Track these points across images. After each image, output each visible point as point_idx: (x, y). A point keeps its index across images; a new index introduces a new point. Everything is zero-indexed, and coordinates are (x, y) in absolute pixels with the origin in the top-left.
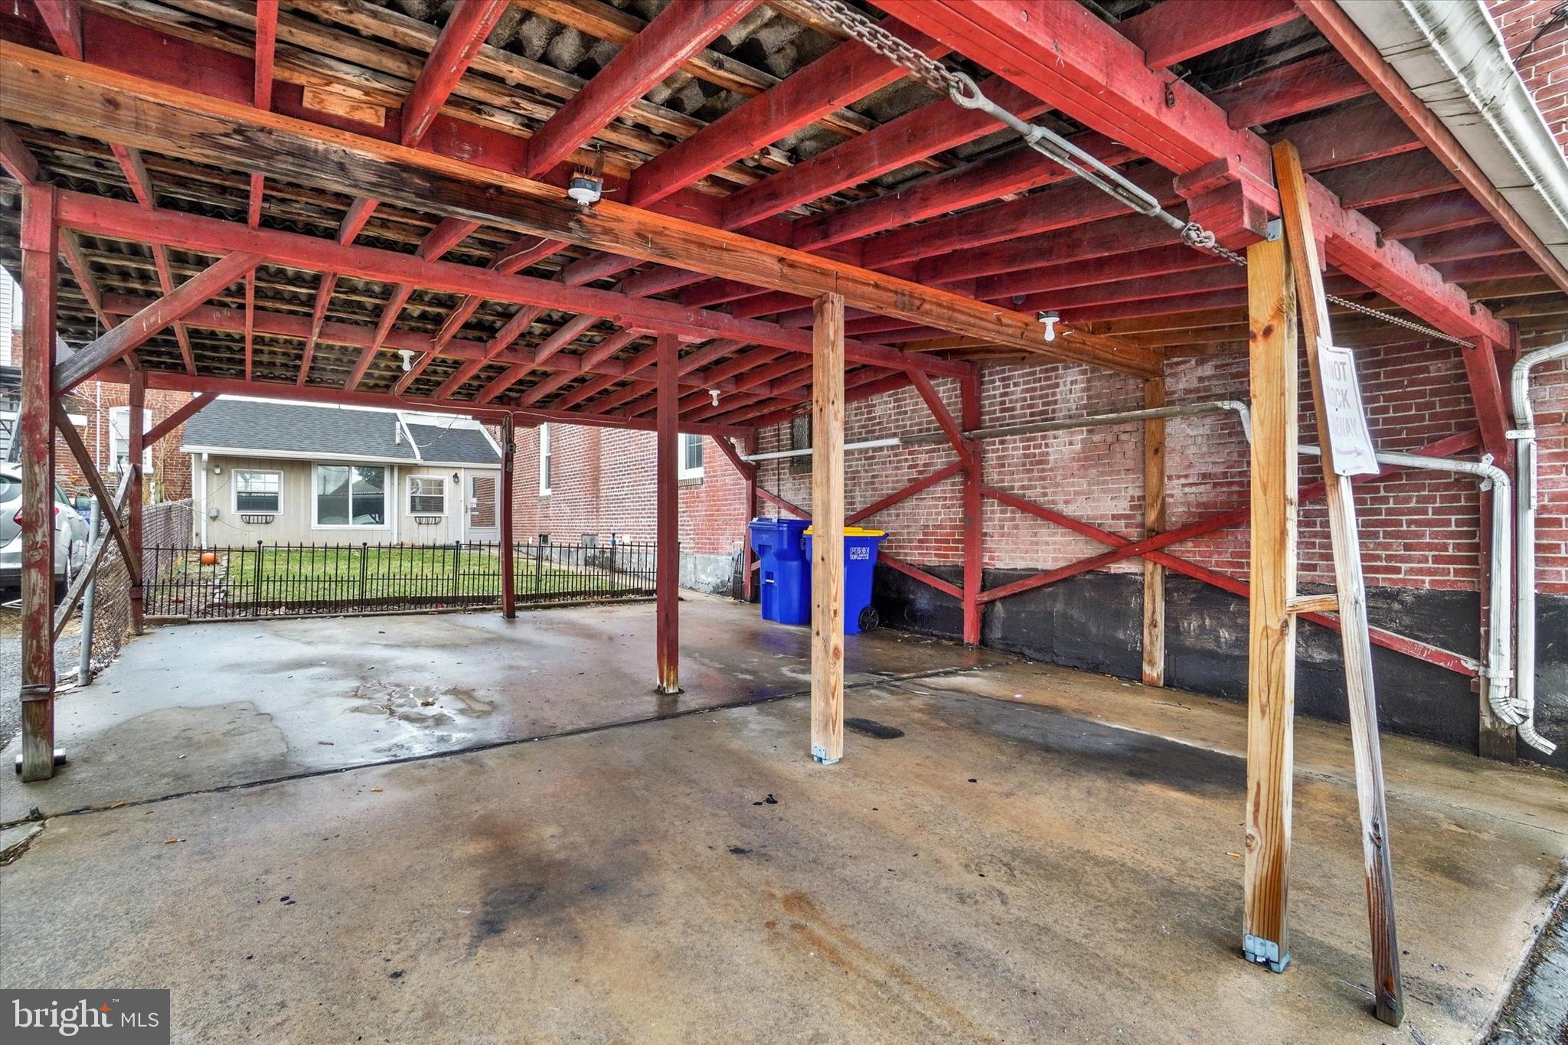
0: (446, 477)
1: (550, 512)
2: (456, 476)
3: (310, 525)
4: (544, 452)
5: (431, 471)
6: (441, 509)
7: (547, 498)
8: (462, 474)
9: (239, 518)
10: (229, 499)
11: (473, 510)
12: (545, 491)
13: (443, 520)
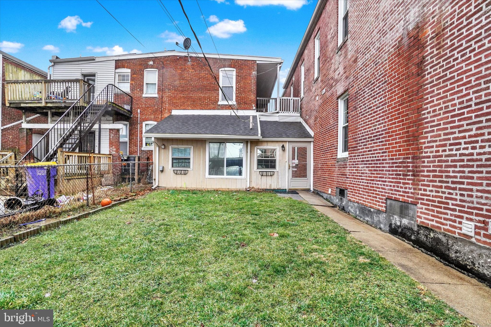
0: (277, 147)
1: (347, 171)
2: (283, 147)
3: (205, 175)
4: (341, 123)
5: (269, 144)
6: (274, 167)
7: (344, 159)
8: (287, 145)
9: (172, 171)
10: (168, 161)
11: (293, 167)
12: (341, 154)
13: (276, 173)
